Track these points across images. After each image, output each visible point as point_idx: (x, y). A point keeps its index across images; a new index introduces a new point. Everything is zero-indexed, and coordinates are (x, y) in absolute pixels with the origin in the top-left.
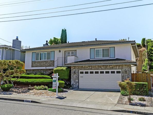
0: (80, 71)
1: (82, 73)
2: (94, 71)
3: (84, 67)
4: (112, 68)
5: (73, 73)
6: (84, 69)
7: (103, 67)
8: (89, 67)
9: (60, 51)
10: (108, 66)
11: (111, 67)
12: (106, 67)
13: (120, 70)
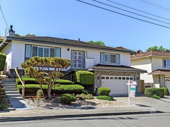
0: (102, 76)
1: (103, 78)
3: (106, 72)
4: (128, 75)
5: (96, 78)
6: (106, 74)
7: (122, 73)
8: (111, 73)
10: (125, 72)
11: (128, 73)
12: (124, 74)
13: (133, 77)
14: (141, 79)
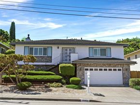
0: (85, 68)
1: (87, 70)
2: (98, 68)
3: (89, 64)
5: (79, 70)
7: (107, 65)
8: (94, 65)
9: (58, 48)
12: (110, 65)
13: (121, 68)
14: (131, 70)
